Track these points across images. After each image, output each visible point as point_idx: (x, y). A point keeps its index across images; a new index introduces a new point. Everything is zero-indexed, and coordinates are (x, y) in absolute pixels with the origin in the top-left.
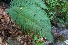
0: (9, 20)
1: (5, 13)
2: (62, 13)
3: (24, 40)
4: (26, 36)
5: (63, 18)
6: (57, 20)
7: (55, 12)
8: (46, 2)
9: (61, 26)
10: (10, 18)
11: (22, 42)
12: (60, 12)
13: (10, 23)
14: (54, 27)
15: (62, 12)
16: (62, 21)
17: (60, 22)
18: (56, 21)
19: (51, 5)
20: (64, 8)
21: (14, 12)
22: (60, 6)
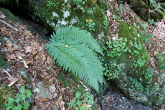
1: (41, 49)
2: (138, 68)
5: (140, 79)
7: (123, 65)
8: (107, 43)
9: (139, 99)
10: (46, 57)
12: (134, 67)
13: (44, 64)
14: (124, 98)
15: (137, 65)
16: (138, 85)
17: (134, 87)
19: (114, 50)
20: (140, 59)
22: (132, 54)
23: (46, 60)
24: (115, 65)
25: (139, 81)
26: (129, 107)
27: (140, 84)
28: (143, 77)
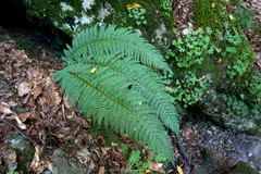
0: (58, 101)
1: (48, 81)
2: (235, 77)
3: (97, 162)
4: (105, 150)
5: (242, 96)
6: (218, 102)
7: (208, 76)
8: (174, 43)
9: (240, 127)
10: (62, 96)
11: (92, 166)
12: (228, 76)
13: (60, 109)
14: (214, 128)
15: (233, 74)
16: (239, 106)
17: (232, 110)
18: (215, 106)
19: (190, 54)
20: (239, 62)
21: (74, 79)
22: (224, 54)
23: (62, 102)
24: (194, 79)
25: (239, 98)
26: (225, 142)
27: (242, 103)
28: (246, 91)
